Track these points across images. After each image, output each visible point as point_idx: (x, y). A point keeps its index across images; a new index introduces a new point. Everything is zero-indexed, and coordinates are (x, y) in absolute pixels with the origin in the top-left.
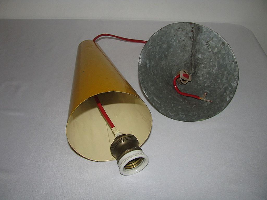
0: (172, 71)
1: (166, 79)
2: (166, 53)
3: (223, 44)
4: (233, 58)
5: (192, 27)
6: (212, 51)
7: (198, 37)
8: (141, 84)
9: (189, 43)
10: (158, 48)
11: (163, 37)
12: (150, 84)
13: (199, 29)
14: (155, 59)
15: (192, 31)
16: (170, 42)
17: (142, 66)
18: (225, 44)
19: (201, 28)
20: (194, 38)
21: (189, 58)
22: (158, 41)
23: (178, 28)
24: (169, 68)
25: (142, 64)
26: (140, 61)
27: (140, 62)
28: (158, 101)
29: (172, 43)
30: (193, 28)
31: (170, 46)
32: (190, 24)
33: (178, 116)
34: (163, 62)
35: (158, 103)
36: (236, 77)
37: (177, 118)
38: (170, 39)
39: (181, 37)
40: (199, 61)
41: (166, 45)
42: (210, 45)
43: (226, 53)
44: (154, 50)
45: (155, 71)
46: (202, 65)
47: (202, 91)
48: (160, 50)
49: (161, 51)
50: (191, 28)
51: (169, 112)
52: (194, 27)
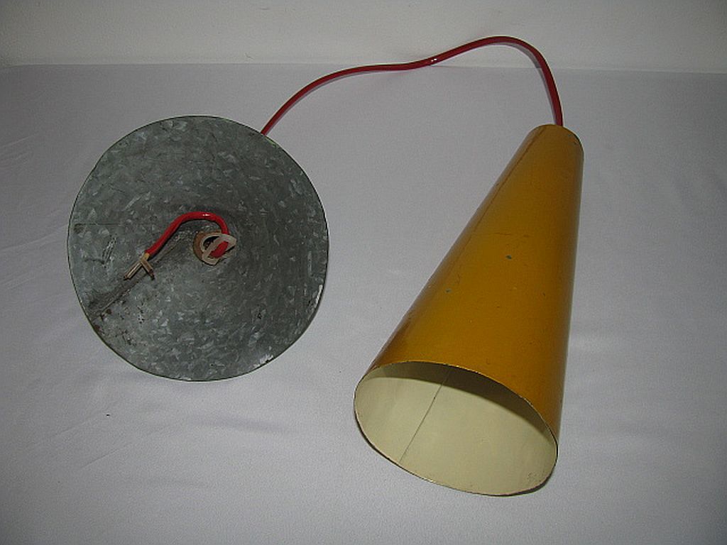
0: (219, 277)
1: (245, 275)
2: (198, 321)
3: (77, 229)
4: (91, 185)
5: (102, 319)
6: (111, 236)
7: (108, 289)
8: (308, 319)
9: (136, 297)
10: (204, 347)
11: (174, 357)
12: (291, 302)
13: (91, 303)
14: (231, 332)
15: (109, 312)
16: (171, 333)
17: (270, 348)
18: (76, 225)
19: (88, 301)
20: (118, 295)
21: (162, 267)
22: (192, 360)
23: (130, 344)
24: (219, 288)
25: (266, 351)
26: (266, 360)
27: (268, 357)
28: (309, 258)
29: (168, 329)
30: (102, 317)
31: (178, 328)
32: (101, 329)
33: (303, 195)
34: (220, 311)
35: (313, 255)
36: (124, 146)
37: (311, 193)
38: (163, 339)
39: (141, 323)
40: (151, 242)
41: (182, 337)
42: (104, 253)
43: (92, 205)
44: (217, 351)
45: (252, 312)
46: (153, 229)
47: (208, 186)
48: (205, 339)
49: (204, 336)
50: (106, 319)
51: (310, 218)
52: (98, 316)
